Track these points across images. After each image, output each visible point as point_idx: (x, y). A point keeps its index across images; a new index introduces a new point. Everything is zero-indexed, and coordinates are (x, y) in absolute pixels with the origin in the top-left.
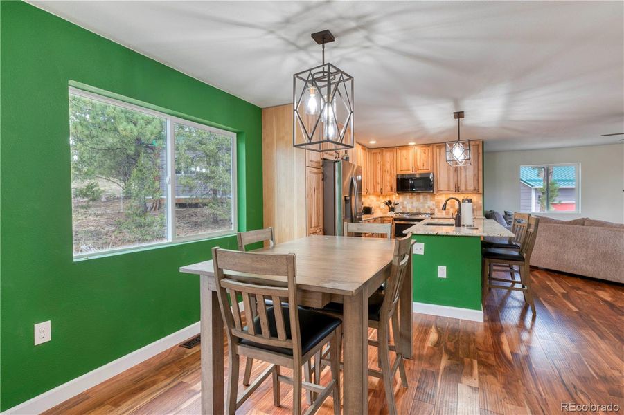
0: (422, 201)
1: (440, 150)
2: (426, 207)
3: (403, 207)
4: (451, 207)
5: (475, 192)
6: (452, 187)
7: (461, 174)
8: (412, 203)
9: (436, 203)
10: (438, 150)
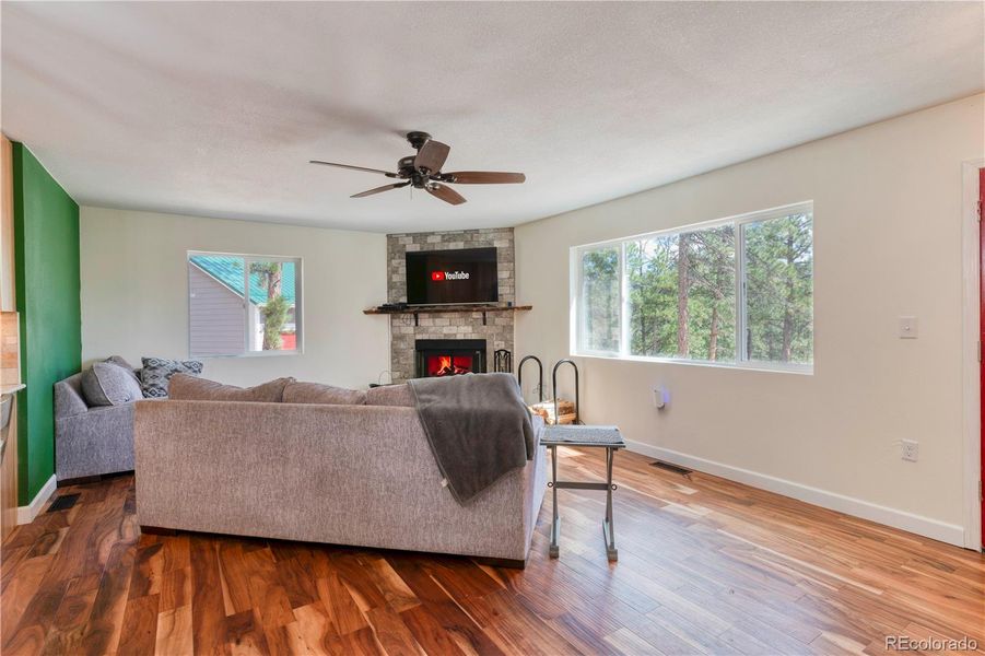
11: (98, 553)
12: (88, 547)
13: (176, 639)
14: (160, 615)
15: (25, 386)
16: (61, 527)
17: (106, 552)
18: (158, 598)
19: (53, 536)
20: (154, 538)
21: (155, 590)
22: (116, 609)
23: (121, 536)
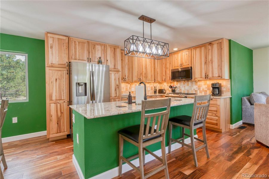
0: (190, 85)
1: (196, 51)
2: (193, 90)
3: (180, 90)
4: (208, 90)
5: (219, 78)
6: (204, 76)
7: (209, 66)
8: (185, 87)
9: (198, 86)
10: (194, 50)
11: (243, 141)
12: (241, 139)
13: (249, 171)
14: (248, 163)
15: (231, 96)
16: (238, 132)
17: (244, 142)
18: (251, 159)
19: (235, 133)
20: (260, 145)
21: (251, 157)
22: (239, 155)
23: (251, 140)
